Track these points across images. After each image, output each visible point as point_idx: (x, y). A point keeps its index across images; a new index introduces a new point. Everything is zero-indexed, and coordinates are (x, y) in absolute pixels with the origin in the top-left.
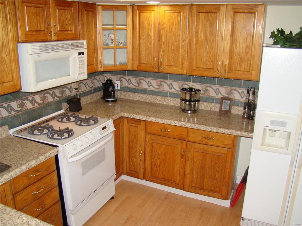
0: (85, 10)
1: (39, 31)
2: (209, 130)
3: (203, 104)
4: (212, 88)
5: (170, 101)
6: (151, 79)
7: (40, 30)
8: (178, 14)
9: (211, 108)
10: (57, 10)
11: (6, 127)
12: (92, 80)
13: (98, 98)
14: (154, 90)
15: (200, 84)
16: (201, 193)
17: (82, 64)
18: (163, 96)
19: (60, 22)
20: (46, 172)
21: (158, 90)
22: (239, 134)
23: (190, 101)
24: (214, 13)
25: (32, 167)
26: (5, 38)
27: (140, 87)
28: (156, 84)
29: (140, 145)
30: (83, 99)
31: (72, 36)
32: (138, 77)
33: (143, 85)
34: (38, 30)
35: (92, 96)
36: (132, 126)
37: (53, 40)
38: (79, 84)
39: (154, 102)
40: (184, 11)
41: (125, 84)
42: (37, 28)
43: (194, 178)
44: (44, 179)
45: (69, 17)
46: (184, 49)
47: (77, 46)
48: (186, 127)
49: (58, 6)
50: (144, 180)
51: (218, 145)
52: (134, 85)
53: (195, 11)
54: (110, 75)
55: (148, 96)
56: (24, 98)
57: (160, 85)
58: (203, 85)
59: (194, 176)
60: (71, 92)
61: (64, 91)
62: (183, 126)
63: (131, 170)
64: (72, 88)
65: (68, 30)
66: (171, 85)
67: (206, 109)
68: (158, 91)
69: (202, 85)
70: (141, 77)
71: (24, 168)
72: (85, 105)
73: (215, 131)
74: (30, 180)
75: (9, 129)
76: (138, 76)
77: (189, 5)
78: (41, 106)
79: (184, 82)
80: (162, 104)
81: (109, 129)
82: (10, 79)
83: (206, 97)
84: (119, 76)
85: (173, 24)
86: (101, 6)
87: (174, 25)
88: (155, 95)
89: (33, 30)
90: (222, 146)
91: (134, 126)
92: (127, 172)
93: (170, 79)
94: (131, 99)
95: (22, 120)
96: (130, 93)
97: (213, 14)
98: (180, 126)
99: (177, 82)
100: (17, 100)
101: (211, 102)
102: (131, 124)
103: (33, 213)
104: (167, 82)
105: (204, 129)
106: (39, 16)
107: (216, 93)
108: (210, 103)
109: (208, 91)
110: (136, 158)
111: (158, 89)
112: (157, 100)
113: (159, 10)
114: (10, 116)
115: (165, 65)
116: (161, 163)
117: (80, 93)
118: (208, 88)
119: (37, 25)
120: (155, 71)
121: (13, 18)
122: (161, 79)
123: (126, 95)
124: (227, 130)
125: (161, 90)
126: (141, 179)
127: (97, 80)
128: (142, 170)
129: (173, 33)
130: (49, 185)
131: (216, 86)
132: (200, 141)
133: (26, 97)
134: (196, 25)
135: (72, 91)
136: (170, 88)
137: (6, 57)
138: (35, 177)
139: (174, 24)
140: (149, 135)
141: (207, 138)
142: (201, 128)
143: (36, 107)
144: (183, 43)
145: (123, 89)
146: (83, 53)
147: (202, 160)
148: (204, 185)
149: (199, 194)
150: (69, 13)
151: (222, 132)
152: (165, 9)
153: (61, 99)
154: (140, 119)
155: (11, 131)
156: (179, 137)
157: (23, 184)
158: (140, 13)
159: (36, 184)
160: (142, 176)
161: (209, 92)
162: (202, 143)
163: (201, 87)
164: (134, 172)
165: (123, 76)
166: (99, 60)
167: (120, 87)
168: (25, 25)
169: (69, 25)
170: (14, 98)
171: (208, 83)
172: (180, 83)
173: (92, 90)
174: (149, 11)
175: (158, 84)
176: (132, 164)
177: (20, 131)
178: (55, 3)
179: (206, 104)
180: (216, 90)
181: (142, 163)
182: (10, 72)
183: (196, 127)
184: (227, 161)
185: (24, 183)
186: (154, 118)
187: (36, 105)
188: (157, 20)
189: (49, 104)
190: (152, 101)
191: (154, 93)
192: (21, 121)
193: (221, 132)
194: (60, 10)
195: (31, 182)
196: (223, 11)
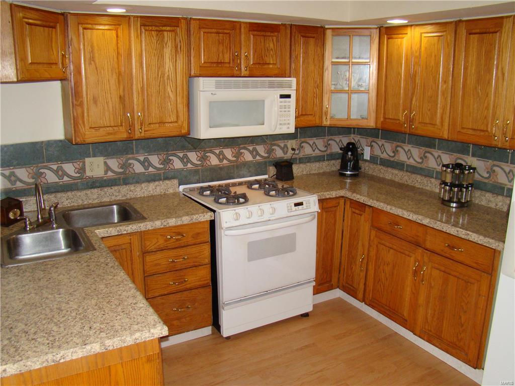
0: (302, 36)
1: (221, 63)
2: (454, 234)
3: (485, 196)
4: (502, 169)
5: (435, 185)
6: (412, 147)
7: (222, 61)
8: (439, 38)
9: (497, 205)
10: (252, 36)
11: (176, 182)
12: (325, 140)
13: (332, 168)
14: (415, 165)
15: (484, 161)
16: (437, 345)
17: (285, 111)
18: (426, 176)
19: (255, 51)
20: (193, 239)
21: (420, 166)
22: (500, 247)
23: (452, 185)
24: (493, 33)
25: (170, 225)
26: (172, 70)
27: (396, 159)
28: (419, 156)
29: (363, 245)
30: (305, 165)
31: (276, 72)
32: (395, 143)
33: (400, 155)
34: (219, 61)
35: (322, 165)
36: (355, 213)
37: (242, 75)
38: (301, 144)
39: (412, 184)
40: (448, 32)
41: (377, 152)
42: (218, 59)
43: (429, 315)
44: (188, 247)
45: (271, 45)
46: (445, 96)
47: (281, 86)
48: (422, 224)
49: (254, 31)
50: (364, 303)
51: (467, 262)
52: (388, 155)
53: (463, 32)
54: (359, 136)
55: (405, 174)
56: (207, 149)
57: (424, 157)
58: (488, 162)
59: (430, 311)
60: (285, 153)
61: (273, 150)
62: (419, 222)
63: (348, 284)
64: (288, 148)
65: (269, 64)
66: (439, 158)
67: (489, 206)
68: (421, 168)
69: (486, 161)
70: (398, 142)
71: (158, 224)
72: (307, 174)
73: (463, 237)
74: (167, 243)
75: (179, 185)
76: (395, 140)
77: (456, 22)
78: (232, 164)
79: (458, 155)
80: (422, 189)
81: (308, 207)
82: (173, 118)
83: (491, 184)
84: (370, 139)
85: (431, 56)
86: (330, 30)
87: (433, 57)
88: (414, 173)
89: (212, 61)
90: (474, 265)
91: (357, 214)
92: (343, 286)
93: (439, 149)
94: (381, 176)
95: (201, 178)
96: (382, 167)
97: (491, 34)
98: (415, 220)
99: (449, 154)
100: (197, 150)
101: (498, 194)
102: (354, 210)
103: (166, 285)
104: (434, 153)
105: (447, 232)
106: (223, 45)
107: (508, 177)
108: (495, 195)
109: (495, 174)
110: (356, 265)
111: (421, 163)
112: (416, 182)
113: (412, 33)
114: (185, 169)
115: (417, 122)
116: (387, 279)
117: (301, 156)
118: (495, 168)
119: (219, 55)
120: (405, 131)
121: (184, 48)
122: (426, 147)
123: (376, 170)
124: (481, 237)
125: (423, 166)
126: (360, 301)
127: (337, 142)
128: (362, 286)
129: (431, 69)
130: (196, 257)
131: (509, 166)
132: (442, 250)
133: (210, 149)
134: (465, 57)
135: (287, 152)
136: (437, 164)
137: (170, 93)
138: (175, 240)
139: (433, 55)
140: (374, 230)
141: (453, 247)
142: (443, 228)
143: (225, 165)
144: (445, 86)
145: (374, 160)
146: (288, 96)
147: (442, 286)
148: (442, 332)
149: (433, 345)
150: (273, 40)
151: (474, 241)
152: (422, 32)
153: (267, 160)
154: (364, 202)
155: (182, 188)
156: (413, 239)
157: (157, 245)
158: (388, 38)
159: (175, 251)
160: (360, 295)
161: (496, 176)
162: (444, 254)
163: (485, 166)
164: (352, 288)
165: (375, 139)
166: (324, 109)
167: (371, 157)
168: (200, 55)
169: (272, 56)
170: (194, 147)
171: (495, 160)
172: (453, 156)
173: (325, 155)
174: (400, 36)
175: (421, 156)
176: (350, 273)
177: (192, 190)
178: (249, 26)
179: (488, 195)
180: (509, 173)
181: (363, 274)
182: (175, 111)
183: (436, 225)
184: (480, 295)
185: (159, 244)
186: (382, 204)
187: (225, 162)
188: (410, 48)
189: (246, 164)
190: (410, 183)
191: (414, 170)
192: (199, 178)
193: (472, 240)
194: (257, 37)
195: (168, 245)
196: (507, 28)
